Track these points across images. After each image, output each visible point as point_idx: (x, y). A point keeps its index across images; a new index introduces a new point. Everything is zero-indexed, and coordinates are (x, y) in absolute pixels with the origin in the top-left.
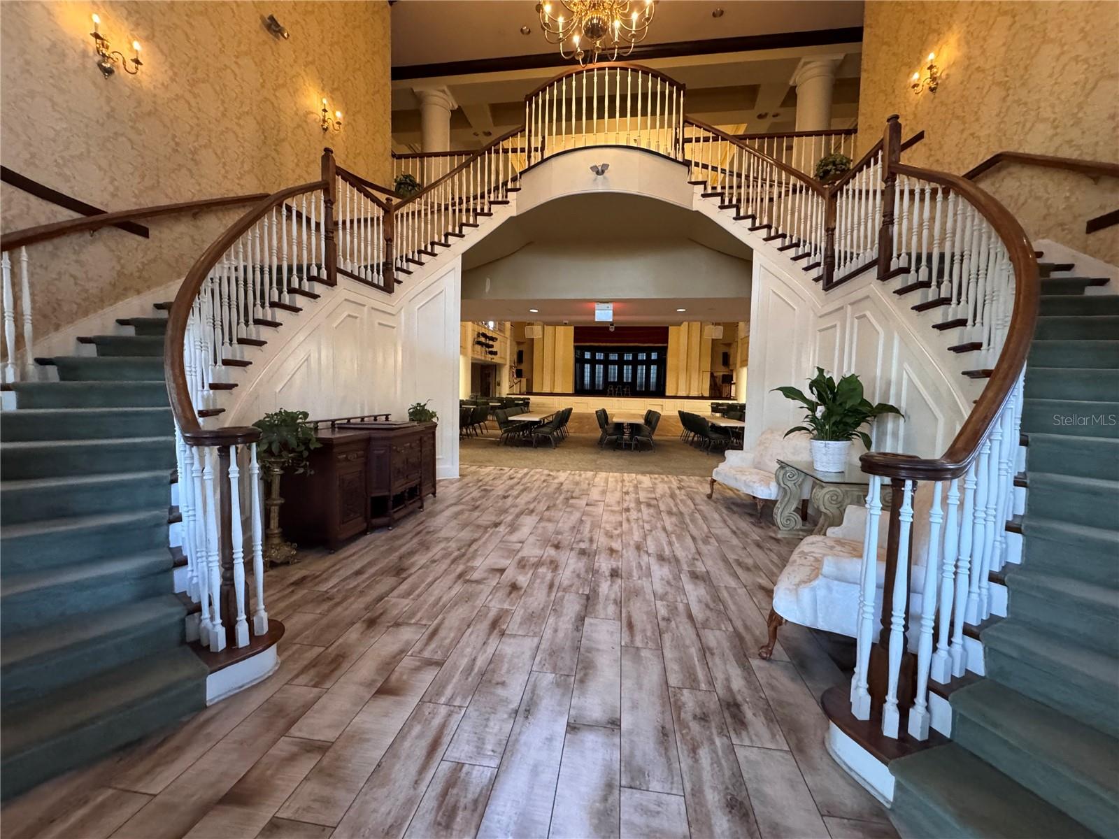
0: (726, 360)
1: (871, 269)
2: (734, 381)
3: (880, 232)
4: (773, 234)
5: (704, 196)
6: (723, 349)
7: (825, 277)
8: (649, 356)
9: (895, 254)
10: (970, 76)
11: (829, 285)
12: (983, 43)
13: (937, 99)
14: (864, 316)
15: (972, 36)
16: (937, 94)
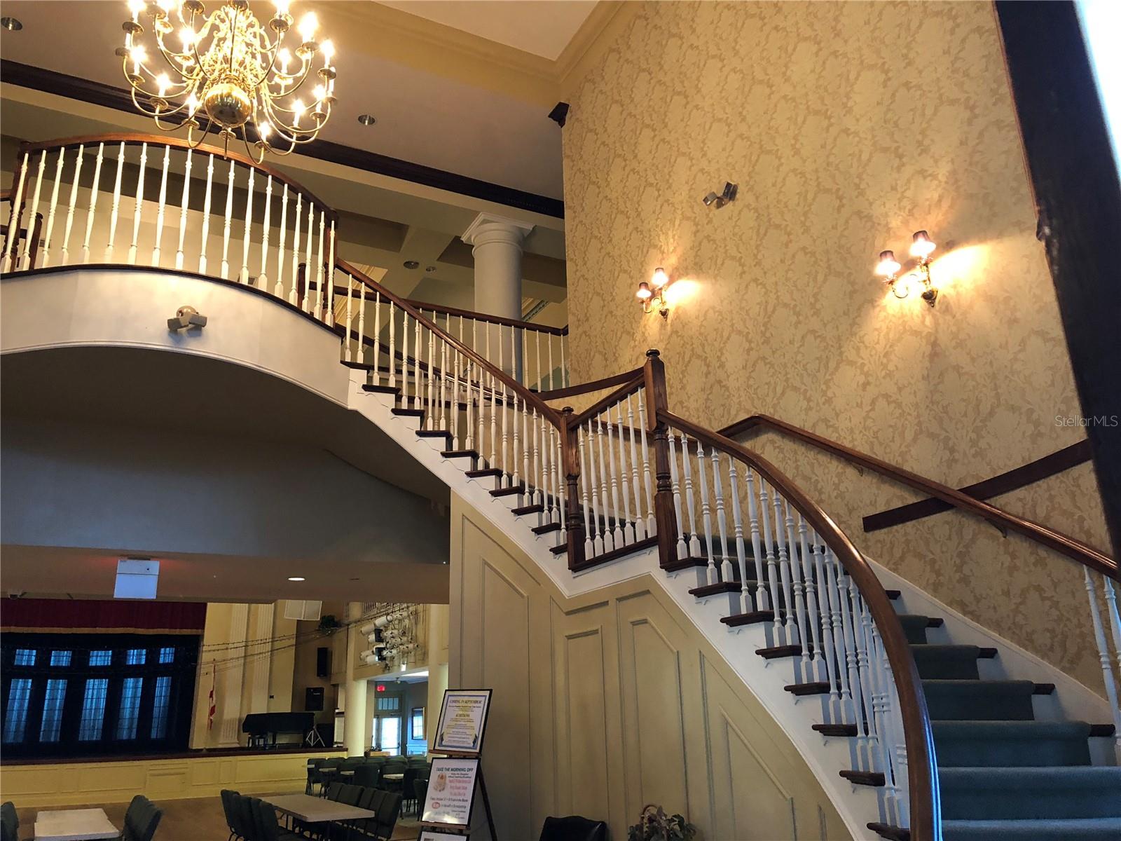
0: (324, 662)
1: (647, 551)
2: (341, 708)
3: (656, 498)
4: (480, 467)
5: (366, 388)
6: (317, 642)
7: (571, 548)
8: (153, 657)
9: (681, 536)
10: (706, 312)
11: (579, 564)
12: (713, 281)
13: (669, 326)
14: (645, 622)
15: (701, 269)
16: (669, 321)
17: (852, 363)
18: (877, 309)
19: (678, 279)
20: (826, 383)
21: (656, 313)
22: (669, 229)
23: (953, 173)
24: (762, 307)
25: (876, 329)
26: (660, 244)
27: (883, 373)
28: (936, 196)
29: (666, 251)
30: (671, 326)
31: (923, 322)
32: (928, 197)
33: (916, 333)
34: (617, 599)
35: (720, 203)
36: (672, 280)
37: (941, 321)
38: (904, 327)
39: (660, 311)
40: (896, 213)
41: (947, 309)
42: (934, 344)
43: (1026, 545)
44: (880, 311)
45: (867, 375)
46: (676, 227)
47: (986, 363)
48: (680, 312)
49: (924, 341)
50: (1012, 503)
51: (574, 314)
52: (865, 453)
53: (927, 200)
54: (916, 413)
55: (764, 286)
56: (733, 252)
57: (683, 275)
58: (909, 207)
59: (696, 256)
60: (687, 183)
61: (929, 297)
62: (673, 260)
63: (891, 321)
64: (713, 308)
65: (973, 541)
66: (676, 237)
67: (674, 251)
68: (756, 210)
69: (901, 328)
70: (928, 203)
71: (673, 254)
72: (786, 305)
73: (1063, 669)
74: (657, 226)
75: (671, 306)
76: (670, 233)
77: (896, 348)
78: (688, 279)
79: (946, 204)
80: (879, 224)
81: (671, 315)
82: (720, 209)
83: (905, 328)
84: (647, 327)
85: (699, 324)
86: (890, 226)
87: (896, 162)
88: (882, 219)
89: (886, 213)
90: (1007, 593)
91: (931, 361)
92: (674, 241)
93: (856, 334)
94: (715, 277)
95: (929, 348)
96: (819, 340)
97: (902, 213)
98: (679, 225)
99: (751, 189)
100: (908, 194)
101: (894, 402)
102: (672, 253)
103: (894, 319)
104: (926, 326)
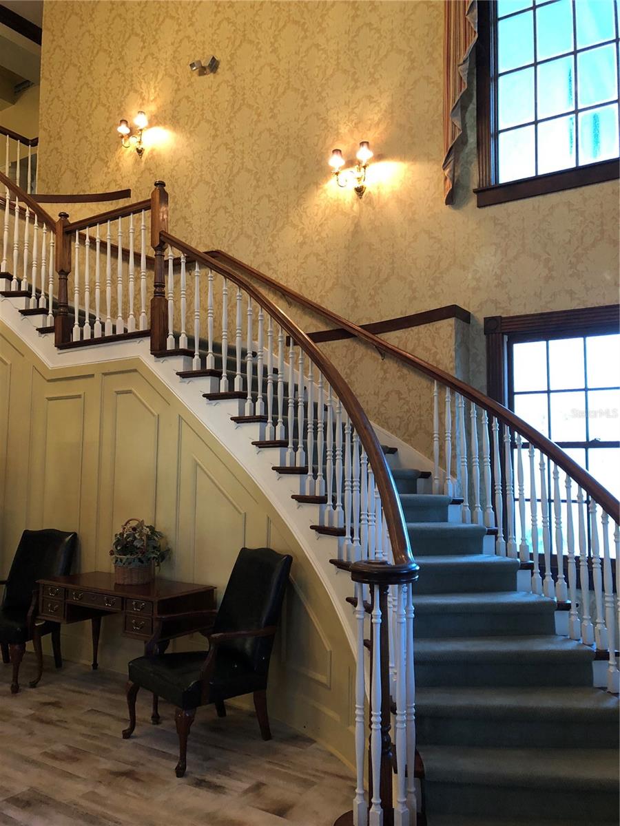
1: (138, 340)
7: (57, 330)
9: (171, 333)
10: (179, 160)
11: (65, 343)
12: (189, 135)
13: (143, 163)
14: (130, 392)
15: (178, 123)
16: (143, 159)
17: (295, 226)
18: (320, 191)
19: (155, 125)
20: (273, 236)
21: (132, 149)
22: (152, 80)
23: (391, 105)
24: (229, 167)
25: (317, 205)
26: (141, 90)
27: (317, 238)
28: (376, 119)
29: (146, 98)
30: (145, 163)
31: (352, 207)
32: (371, 117)
33: (344, 214)
34: (103, 374)
35: (202, 71)
36: (151, 125)
37: (364, 209)
38: (337, 207)
39: (137, 149)
40: (345, 123)
41: (370, 202)
42: (357, 225)
43: (396, 365)
44: (322, 193)
45: (305, 237)
46: (158, 80)
47: (390, 245)
48: (155, 153)
49: (350, 222)
50: (392, 339)
51: (45, 129)
52: (295, 291)
53: (369, 119)
54: (336, 271)
55: (232, 150)
56: (209, 115)
57: (161, 123)
58: (356, 121)
59: (174, 111)
60: (172, 44)
61: (359, 191)
62: (152, 108)
63: (329, 201)
64: (186, 157)
65: (361, 359)
66: (157, 89)
67: (155, 100)
68: (233, 87)
69: (335, 208)
70: (369, 122)
71: (153, 103)
72: (249, 171)
73: (405, 440)
74: (140, 74)
75: (147, 147)
76: (152, 83)
77: (329, 222)
78: (166, 128)
79: (382, 127)
80: (331, 127)
81: (146, 153)
82: (202, 77)
83: (337, 209)
84: (122, 159)
85: (172, 168)
86: (340, 131)
87: (352, 84)
88: (334, 124)
89: (338, 121)
90: (376, 394)
91: (353, 236)
92: (155, 92)
93: (301, 205)
94: (190, 133)
95: (353, 226)
96: (272, 203)
97: (349, 124)
98: (161, 80)
99: (231, 68)
100: (357, 111)
101: (322, 260)
102: (152, 101)
103: (331, 201)
104: (353, 210)
